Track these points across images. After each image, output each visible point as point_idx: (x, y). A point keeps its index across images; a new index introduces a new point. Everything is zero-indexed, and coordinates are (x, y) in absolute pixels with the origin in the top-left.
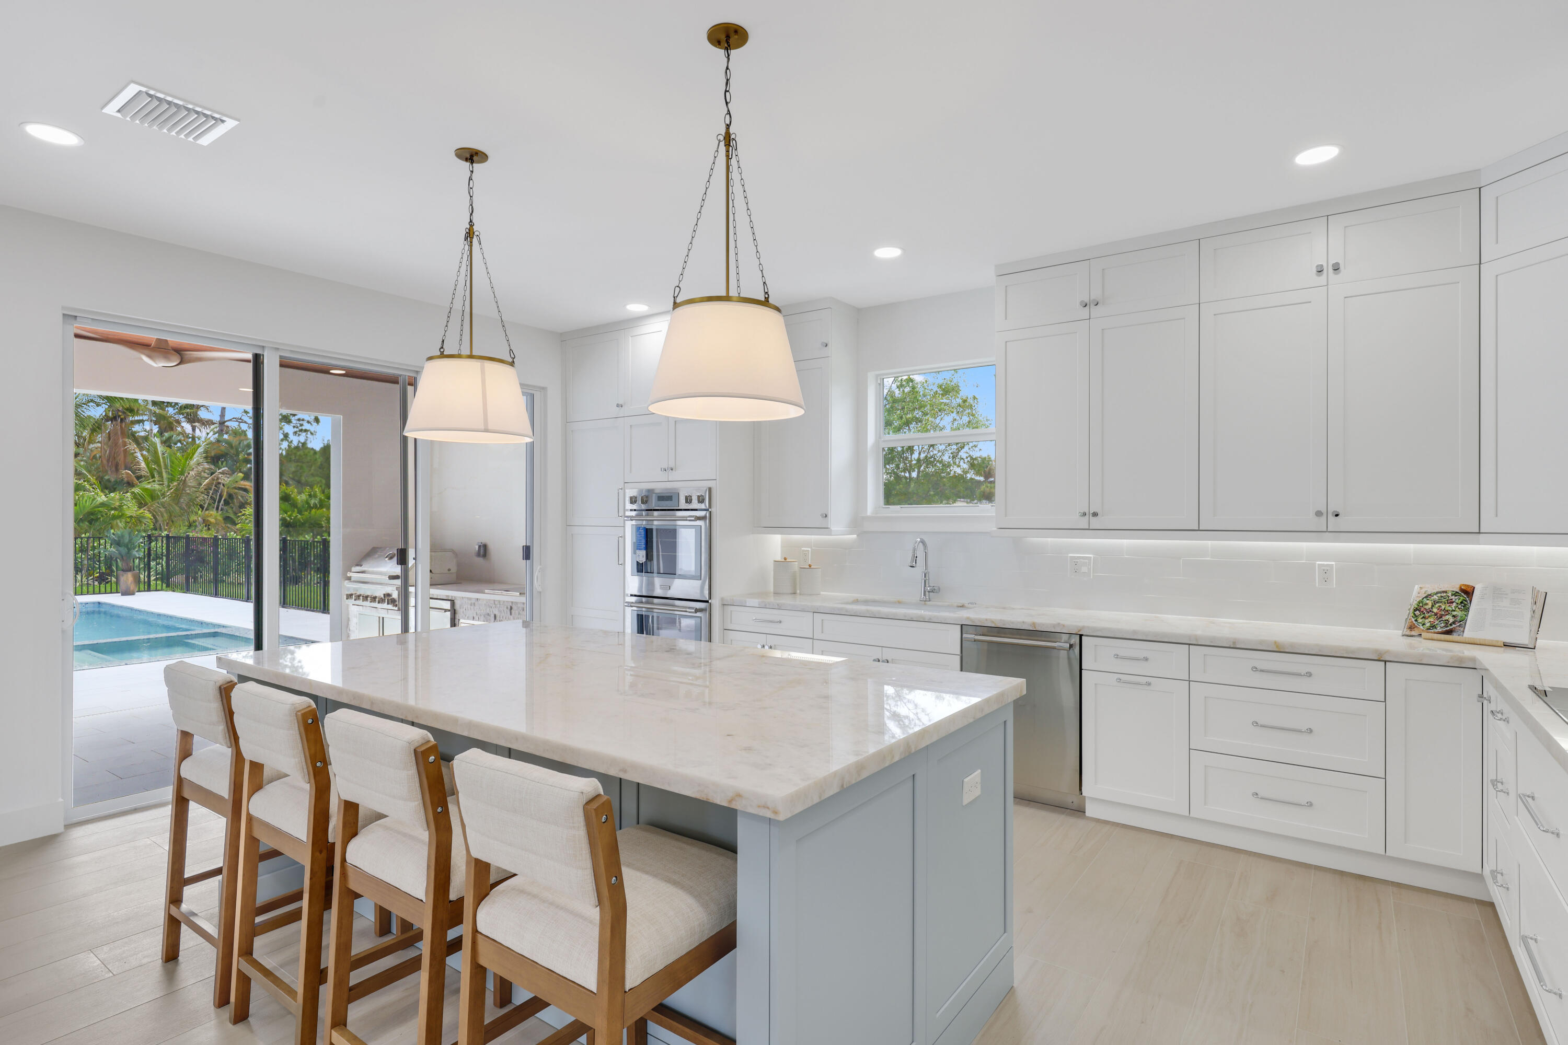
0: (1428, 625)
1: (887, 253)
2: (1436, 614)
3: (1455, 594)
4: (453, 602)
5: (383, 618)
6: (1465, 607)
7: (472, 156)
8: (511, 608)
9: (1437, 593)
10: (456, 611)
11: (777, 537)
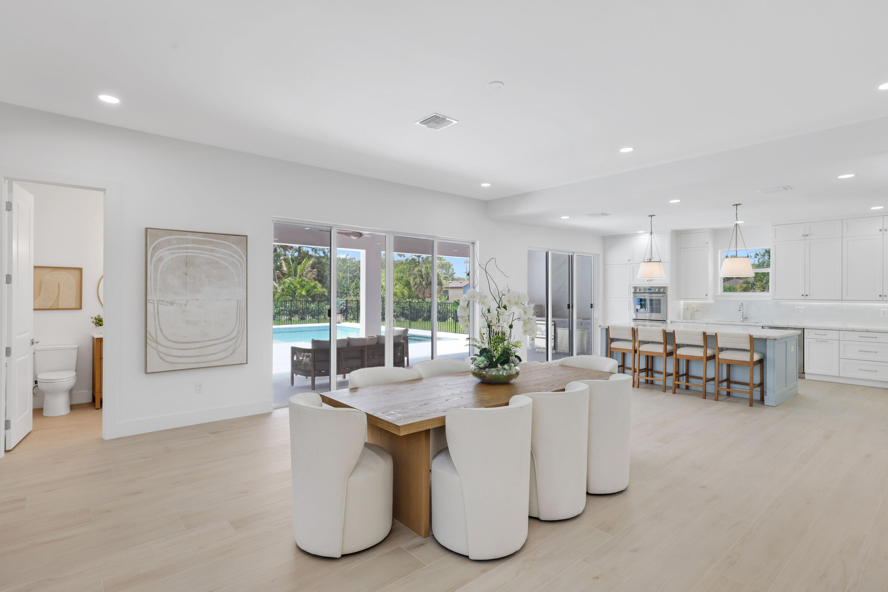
8: (582, 324)
11: (682, 302)
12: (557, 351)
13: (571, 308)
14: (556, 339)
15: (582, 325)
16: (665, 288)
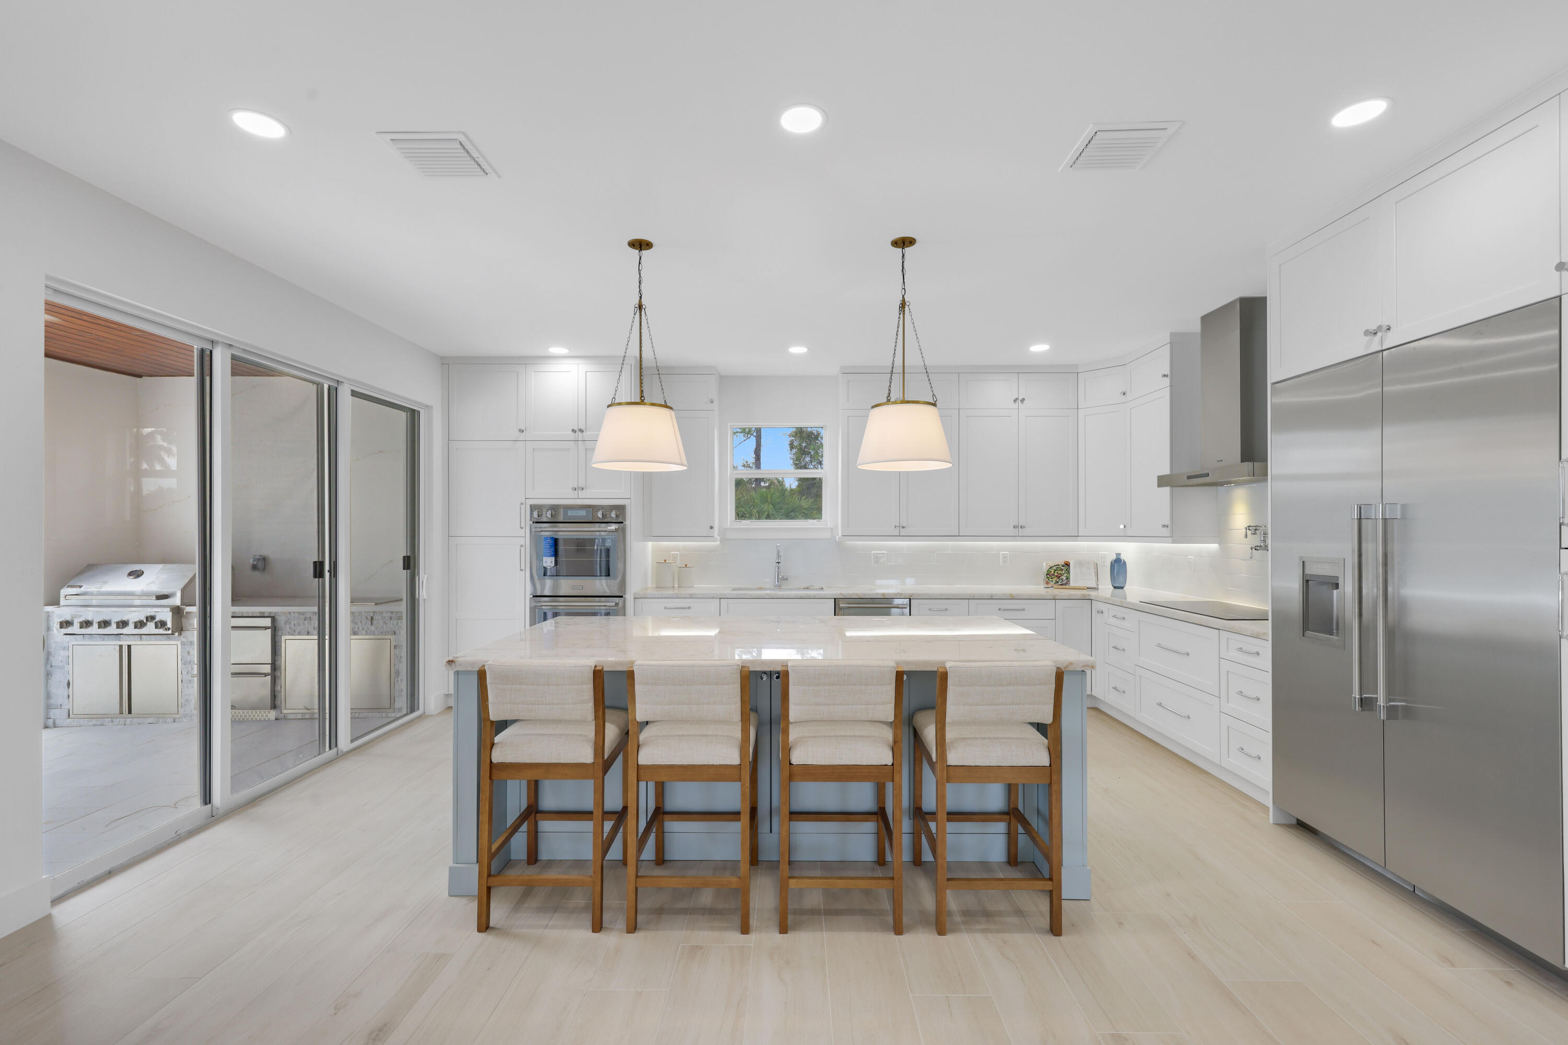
0: (1054, 581)
1: (798, 350)
2: (1057, 576)
3: (1063, 566)
4: (274, 619)
5: (129, 647)
6: (1068, 571)
7: (641, 245)
9: (1055, 566)
10: (277, 629)
11: (650, 544)
12: (285, 711)
13: (327, 575)
14: (277, 673)
15: (375, 622)
16: (621, 509)
